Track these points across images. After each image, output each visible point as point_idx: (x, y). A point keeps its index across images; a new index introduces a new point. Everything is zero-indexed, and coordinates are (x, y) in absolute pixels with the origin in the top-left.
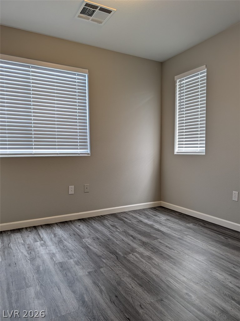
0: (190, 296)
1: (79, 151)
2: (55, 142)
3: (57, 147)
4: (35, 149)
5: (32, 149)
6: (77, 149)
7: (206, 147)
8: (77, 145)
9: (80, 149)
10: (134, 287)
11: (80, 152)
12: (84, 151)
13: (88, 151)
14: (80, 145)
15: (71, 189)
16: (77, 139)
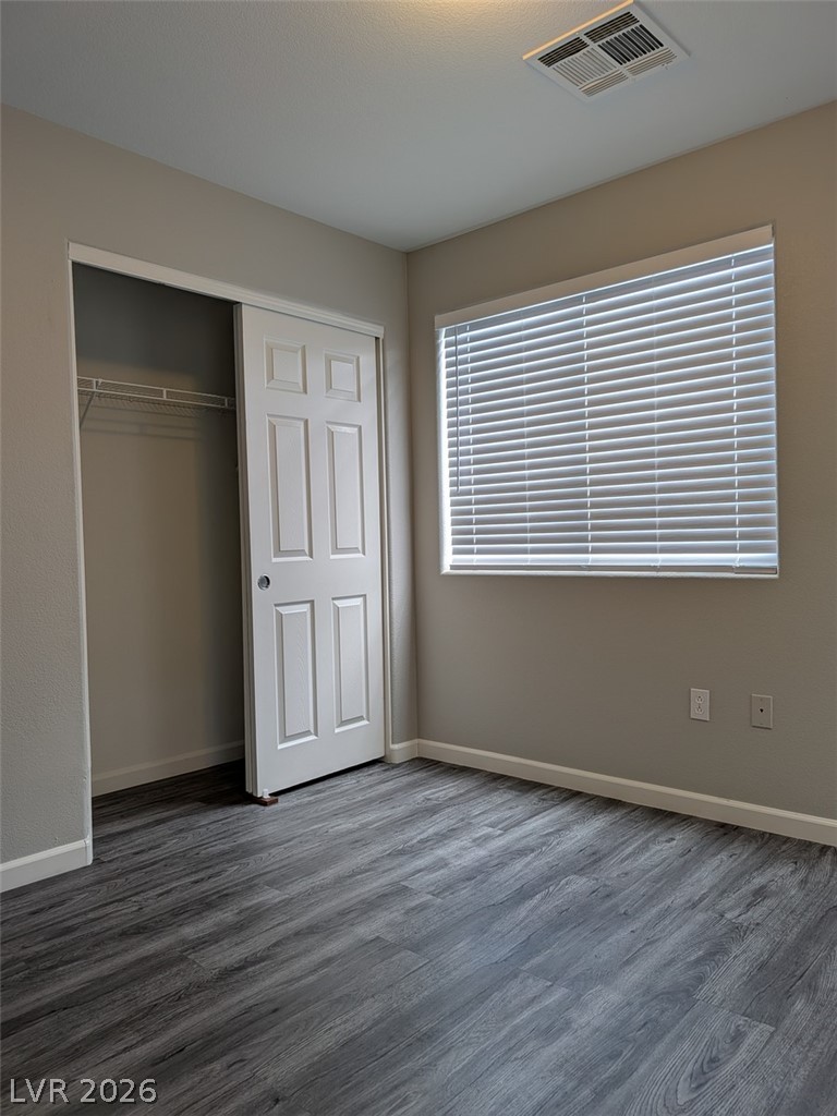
1: (737, 559)
2: (653, 526)
3: (658, 543)
4: (595, 551)
5: (585, 551)
6: (732, 550)
8: (732, 537)
9: (744, 549)
11: (741, 560)
14: (743, 537)
15: (700, 704)
16: (731, 511)
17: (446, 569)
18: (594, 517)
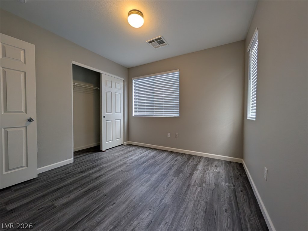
1: (174, 115)
2: (163, 110)
3: (164, 112)
4: (155, 113)
5: (154, 113)
6: (173, 113)
7: (256, 113)
8: (173, 112)
9: (175, 113)
12: (176, 115)
13: (178, 115)
14: (175, 111)
15: (169, 135)
16: (173, 108)
17: (133, 116)
18: (155, 108)
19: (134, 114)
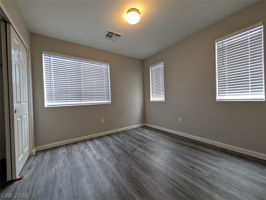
0: (168, 174)
1: (106, 102)
2: (94, 97)
3: (95, 100)
4: (84, 101)
6: (105, 100)
7: (165, 98)
8: (105, 99)
10: (139, 171)
12: (108, 102)
13: (110, 101)
14: (106, 99)
15: (103, 120)
16: (105, 96)
17: (46, 106)
18: (84, 96)
19: (47, 104)
